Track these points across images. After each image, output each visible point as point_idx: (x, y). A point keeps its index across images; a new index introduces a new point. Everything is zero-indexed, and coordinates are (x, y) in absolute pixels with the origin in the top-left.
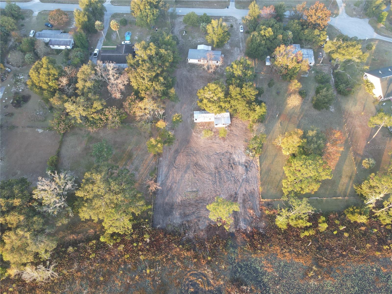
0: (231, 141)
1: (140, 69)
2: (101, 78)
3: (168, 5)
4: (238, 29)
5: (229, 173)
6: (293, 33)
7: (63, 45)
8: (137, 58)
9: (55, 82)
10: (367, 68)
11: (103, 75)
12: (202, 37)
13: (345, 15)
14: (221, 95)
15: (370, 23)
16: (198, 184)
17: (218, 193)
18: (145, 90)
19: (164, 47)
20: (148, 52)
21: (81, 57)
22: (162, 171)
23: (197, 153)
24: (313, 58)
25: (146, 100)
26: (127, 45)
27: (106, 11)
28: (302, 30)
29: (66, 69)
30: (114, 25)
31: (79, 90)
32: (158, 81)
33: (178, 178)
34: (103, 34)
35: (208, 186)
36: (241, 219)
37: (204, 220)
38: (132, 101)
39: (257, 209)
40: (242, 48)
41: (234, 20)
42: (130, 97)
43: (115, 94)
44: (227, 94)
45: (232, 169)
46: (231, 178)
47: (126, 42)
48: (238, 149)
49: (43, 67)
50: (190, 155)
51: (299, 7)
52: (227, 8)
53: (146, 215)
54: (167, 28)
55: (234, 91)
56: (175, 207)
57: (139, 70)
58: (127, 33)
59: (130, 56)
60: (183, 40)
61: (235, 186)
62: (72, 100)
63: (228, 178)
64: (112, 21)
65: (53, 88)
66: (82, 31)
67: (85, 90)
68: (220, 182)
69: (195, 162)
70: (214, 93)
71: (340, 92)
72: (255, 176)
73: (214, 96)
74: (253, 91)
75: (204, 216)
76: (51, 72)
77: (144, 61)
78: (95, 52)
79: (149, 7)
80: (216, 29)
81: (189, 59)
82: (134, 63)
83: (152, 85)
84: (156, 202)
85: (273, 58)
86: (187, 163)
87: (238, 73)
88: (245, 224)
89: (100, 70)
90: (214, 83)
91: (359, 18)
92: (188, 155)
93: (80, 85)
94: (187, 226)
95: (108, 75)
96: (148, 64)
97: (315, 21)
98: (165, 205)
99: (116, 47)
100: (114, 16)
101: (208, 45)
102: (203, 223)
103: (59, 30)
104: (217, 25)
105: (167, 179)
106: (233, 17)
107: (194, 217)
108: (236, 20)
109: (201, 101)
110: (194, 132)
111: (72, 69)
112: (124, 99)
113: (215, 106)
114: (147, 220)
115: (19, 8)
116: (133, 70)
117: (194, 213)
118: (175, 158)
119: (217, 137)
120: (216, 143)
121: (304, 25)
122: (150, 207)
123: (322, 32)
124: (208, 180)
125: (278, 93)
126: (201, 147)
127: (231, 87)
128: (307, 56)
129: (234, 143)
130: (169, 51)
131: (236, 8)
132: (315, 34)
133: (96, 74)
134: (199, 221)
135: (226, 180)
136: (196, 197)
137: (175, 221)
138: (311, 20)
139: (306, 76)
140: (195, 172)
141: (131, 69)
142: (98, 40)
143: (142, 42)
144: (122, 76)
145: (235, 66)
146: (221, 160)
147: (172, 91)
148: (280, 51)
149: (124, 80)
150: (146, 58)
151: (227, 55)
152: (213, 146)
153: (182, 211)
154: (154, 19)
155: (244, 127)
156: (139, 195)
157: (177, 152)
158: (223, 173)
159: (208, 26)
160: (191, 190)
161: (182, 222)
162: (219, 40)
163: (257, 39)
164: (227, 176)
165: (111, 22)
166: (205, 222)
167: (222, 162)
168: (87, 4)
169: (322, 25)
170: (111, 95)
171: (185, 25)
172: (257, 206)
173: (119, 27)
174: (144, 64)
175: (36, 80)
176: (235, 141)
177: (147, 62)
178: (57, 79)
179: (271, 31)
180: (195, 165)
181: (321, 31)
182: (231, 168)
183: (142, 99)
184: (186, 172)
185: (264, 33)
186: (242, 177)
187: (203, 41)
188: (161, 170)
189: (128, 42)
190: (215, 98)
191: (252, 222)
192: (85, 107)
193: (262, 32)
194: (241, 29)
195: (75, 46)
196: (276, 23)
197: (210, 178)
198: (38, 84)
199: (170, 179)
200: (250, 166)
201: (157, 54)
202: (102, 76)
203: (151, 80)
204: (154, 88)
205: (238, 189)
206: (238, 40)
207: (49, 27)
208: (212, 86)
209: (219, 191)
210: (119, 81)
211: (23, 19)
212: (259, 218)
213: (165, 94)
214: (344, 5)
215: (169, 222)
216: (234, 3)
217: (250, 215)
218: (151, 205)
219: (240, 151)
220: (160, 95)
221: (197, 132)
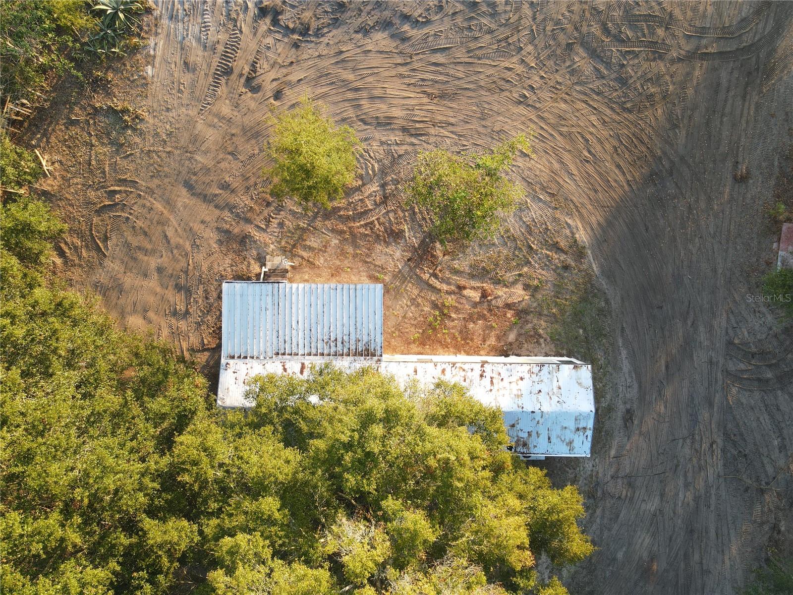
0: (253, 135)
110: (581, 254)
157: (750, 63)
221: (556, 247)
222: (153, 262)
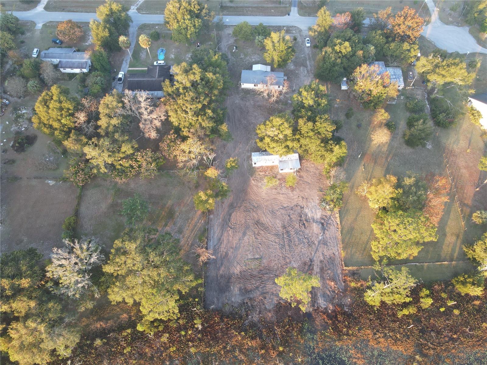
0: (301, 191)
1: (181, 100)
2: (130, 113)
3: (212, 13)
4: (303, 42)
5: (301, 233)
6: (376, 47)
7: (77, 68)
8: (177, 85)
9: (69, 119)
10: (472, 91)
11: (133, 109)
12: (258, 54)
13: (439, 23)
14: (289, 132)
15: (471, 32)
16: (262, 249)
17: (288, 261)
18: (188, 127)
19: (211, 70)
20: (192, 77)
21: (102, 84)
22: (214, 233)
23: (259, 207)
24: (402, 79)
25: (190, 141)
26: (161, 66)
27: (132, 22)
28: (386, 43)
29: (84, 101)
30: (144, 41)
31: (102, 129)
32: (205, 115)
33: (235, 242)
34: (130, 52)
35: (274, 251)
36: (319, 294)
37: (272, 297)
38: (172, 141)
39: (339, 280)
40: (309, 68)
41: (298, 31)
42: (169, 137)
43: (149, 133)
44: (296, 130)
45: (305, 227)
46: (304, 240)
47: (159, 62)
48: (311, 201)
49: (53, 99)
50: (249, 211)
51: (383, 14)
52: (287, 16)
53: (195, 292)
54: (212, 43)
55: (305, 126)
56: (233, 280)
57: (180, 102)
58: (160, 51)
59: (167, 82)
60: (233, 58)
61: (309, 250)
62: (93, 143)
63: (299, 240)
64: (142, 35)
65: (67, 127)
66: (102, 50)
67: (109, 130)
68: (289, 246)
69: (256, 219)
70: (279, 129)
71: (438, 124)
72: (334, 236)
73: (279, 133)
74: (330, 126)
75: (271, 291)
76: (64, 106)
77: (185, 88)
78: (120, 76)
79: (189, 17)
80: (277, 45)
81: (242, 84)
82: (173, 92)
83: (198, 120)
84: (208, 274)
85: (352, 81)
86: (246, 222)
87: (309, 101)
88: (324, 300)
89: (129, 101)
90: (279, 117)
91: (456, 25)
92: (247, 210)
93: (103, 122)
94: (250, 305)
95: (140, 108)
96: (191, 93)
97: (403, 32)
98: (219, 278)
99: (146, 69)
100: (143, 28)
101: (266, 64)
102: (270, 300)
103: (70, 47)
104: (278, 39)
105: (221, 243)
106: (296, 27)
107: (258, 293)
108: (300, 31)
109: (262, 139)
110: (253, 179)
111: (91, 100)
112: (160, 139)
113: (281, 147)
114: (197, 300)
115: (17, 19)
116: (171, 100)
117: (257, 288)
118: (230, 215)
119: (283, 185)
120: (282, 194)
121: (390, 37)
122: (200, 281)
123: (412, 46)
124: (274, 244)
125: (359, 126)
126: (263, 199)
127: (301, 122)
128: (394, 77)
129: (306, 194)
130: (218, 75)
131: (300, 15)
132: (404, 48)
133: (123, 107)
134: (265, 298)
135: (297, 243)
136: (260, 266)
137: (233, 299)
138: (398, 31)
139: (394, 103)
140: (256, 233)
141: (169, 100)
142: (123, 60)
143: (183, 63)
144: (158, 109)
145: (305, 93)
146: (289, 216)
147: (224, 128)
148: (361, 72)
149: (160, 114)
150: (188, 85)
151: (290, 76)
152: (279, 198)
153: (242, 285)
154: (195, 32)
155: (317, 172)
156: (186, 268)
157: (232, 206)
158: (292, 233)
159: (265, 40)
160: (252, 257)
161: (243, 300)
162: (281, 57)
163: (331, 57)
164: (299, 238)
165: (140, 38)
166: (272, 299)
167: (291, 218)
168: (108, 13)
169: (412, 37)
170: (143, 133)
171: (235, 39)
172: (339, 276)
173: (150, 43)
174: (186, 94)
175: (44, 117)
176: (307, 190)
177: (191, 90)
178: (72, 115)
179: (348, 45)
180: (256, 224)
181: (412, 44)
182: (303, 227)
183: (184, 139)
184: (244, 234)
185: (340, 48)
186: (318, 237)
187: (259, 59)
188: (212, 231)
189: (162, 62)
190: (281, 136)
191: (334, 298)
192: (110, 152)
193: (337, 48)
194: (308, 43)
195: (92, 69)
196: (353, 35)
197: (277, 241)
198: (48, 122)
199: (225, 243)
200: (327, 223)
201: (202, 79)
202: (131, 109)
203: (197, 114)
204: (201, 125)
205: (313, 254)
206: (304, 57)
207: (57, 43)
208: (277, 121)
209: (289, 258)
210: (154, 116)
211: (23, 33)
212: (342, 293)
213: (215, 131)
214: (436, 9)
215: (226, 301)
216: (296, 9)
217: (331, 288)
218: (202, 278)
219: (313, 204)
220: (208, 133)
221: (257, 180)
222: (312, 173)
